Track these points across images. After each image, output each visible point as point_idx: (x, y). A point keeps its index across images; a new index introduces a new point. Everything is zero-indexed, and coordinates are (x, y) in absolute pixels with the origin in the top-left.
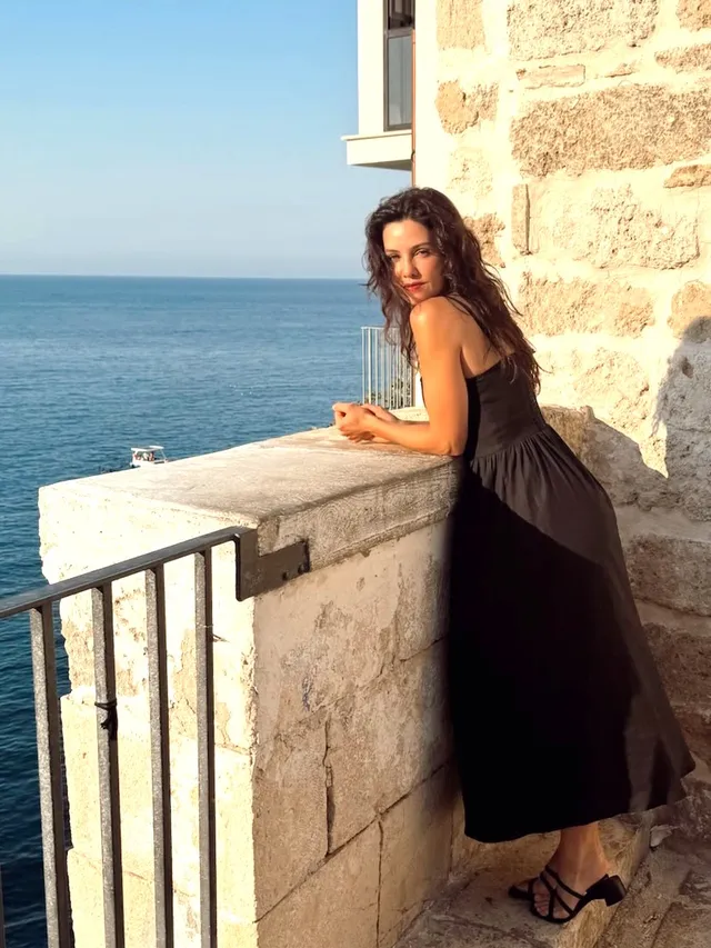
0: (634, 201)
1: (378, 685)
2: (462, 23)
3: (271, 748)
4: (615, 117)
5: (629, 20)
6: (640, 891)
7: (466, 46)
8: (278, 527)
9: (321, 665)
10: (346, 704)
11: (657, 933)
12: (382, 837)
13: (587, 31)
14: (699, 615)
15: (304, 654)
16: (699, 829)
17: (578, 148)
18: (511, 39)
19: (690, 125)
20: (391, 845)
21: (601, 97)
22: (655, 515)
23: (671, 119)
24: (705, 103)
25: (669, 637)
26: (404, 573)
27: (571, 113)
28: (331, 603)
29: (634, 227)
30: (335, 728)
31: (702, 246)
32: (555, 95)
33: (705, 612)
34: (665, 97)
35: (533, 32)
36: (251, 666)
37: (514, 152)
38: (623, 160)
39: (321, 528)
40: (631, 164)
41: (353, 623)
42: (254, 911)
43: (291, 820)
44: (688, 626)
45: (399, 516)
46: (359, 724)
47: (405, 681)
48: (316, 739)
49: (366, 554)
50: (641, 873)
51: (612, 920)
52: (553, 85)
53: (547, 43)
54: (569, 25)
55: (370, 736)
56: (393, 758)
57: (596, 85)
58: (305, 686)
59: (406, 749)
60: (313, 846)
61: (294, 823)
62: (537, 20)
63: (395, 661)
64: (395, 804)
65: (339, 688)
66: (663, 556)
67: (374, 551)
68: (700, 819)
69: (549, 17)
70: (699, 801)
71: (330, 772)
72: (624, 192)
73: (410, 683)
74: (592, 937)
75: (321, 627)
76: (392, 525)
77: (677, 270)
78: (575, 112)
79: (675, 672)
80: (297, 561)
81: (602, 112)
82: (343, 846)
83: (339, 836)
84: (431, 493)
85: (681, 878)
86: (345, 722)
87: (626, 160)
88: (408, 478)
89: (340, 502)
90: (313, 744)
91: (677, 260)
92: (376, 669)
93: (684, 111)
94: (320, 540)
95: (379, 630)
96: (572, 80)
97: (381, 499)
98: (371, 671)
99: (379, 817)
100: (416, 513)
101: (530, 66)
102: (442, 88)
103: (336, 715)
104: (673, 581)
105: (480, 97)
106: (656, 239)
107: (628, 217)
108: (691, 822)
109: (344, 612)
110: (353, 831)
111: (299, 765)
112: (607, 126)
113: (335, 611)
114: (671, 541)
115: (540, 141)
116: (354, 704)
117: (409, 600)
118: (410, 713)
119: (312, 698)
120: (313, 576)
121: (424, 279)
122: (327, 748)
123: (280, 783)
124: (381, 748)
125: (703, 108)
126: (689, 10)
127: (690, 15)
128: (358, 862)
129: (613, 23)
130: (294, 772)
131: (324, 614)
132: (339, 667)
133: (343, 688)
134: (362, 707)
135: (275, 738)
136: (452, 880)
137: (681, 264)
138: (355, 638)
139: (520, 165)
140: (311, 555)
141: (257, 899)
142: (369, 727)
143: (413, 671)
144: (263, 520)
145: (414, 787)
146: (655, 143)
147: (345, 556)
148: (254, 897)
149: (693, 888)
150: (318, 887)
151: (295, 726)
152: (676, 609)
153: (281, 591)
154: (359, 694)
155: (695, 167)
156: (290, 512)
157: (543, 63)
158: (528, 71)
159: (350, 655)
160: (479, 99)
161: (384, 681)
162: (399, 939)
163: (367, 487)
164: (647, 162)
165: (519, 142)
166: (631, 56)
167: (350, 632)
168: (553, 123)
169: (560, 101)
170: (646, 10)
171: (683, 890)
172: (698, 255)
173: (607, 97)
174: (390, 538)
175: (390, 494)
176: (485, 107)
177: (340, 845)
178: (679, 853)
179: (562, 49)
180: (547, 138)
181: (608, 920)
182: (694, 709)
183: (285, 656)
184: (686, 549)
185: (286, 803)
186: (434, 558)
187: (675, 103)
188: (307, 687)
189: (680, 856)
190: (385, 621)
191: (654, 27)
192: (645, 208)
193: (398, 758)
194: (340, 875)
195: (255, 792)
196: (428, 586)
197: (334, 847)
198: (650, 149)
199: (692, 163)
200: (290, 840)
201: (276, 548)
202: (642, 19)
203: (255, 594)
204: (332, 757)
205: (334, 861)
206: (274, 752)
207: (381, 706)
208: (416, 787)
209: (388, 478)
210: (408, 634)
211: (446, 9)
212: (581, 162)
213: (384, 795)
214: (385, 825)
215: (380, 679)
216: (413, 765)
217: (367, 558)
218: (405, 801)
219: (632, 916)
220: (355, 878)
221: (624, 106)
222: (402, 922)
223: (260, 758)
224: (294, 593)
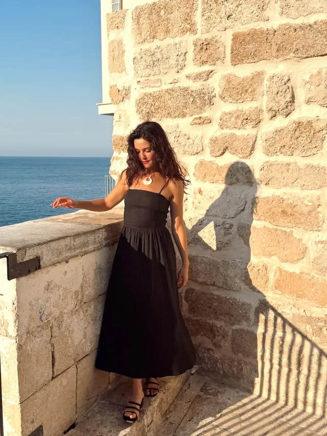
0: (179, 130)
1: (74, 312)
2: (117, 63)
3: (25, 337)
4: (172, 99)
5: (176, 63)
6: (185, 391)
7: (119, 72)
8: (26, 252)
9: (48, 305)
10: (59, 319)
11: (190, 406)
12: (77, 371)
13: (161, 67)
14: (207, 285)
15: (40, 301)
16: (209, 366)
17: (159, 110)
18: (135, 70)
19: (198, 101)
20: (81, 374)
21: (167, 91)
22: (191, 247)
23: (192, 100)
24: (203, 93)
25: (197, 293)
26: (85, 269)
27: (157, 97)
28: (52, 281)
29: (180, 139)
30: (54, 329)
31: (204, 146)
32: (151, 90)
33: (209, 283)
34: (189, 91)
35: (142, 67)
36: (16, 305)
37: (137, 111)
38: (175, 115)
39: (45, 252)
40: (178, 116)
41: (62, 288)
42: (19, 400)
43: (35, 364)
44: (203, 289)
45: (80, 247)
46: (65, 327)
47: (87, 311)
48: (46, 333)
49: (67, 262)
50: (187, 384)
51: (173, 401)
52: (150, 87)
53: (147, 71)
54: (155, 65)
55: (71, 332)
56: (81, 340)
57: (165, 87)
58: (40, 313)
59: (88, 336)
60: (46, 375)
61: (36, 365)
62: (144, 63)
63: (81, 304)
64: (83, 358)
65: (57, 313)
66: (194, 262)
67: (70, 261)
68: (209, 362)
69: (148, 61)
70: (209, 355)
71: (53, 345)
72: (176, 126)
73: (89, 311)
74: (163, 408)
75: (47, 290)
76: (78, 251)
77: (196, 156)
78: (158, 97)
79: (199, 306)
80: (35, 265)
81: (167, 96)
82: (60, 374)
83: (58, 371)
84: (96, 239)
85: (202, 385)
86: (59, 327)
87: (177, 115)
88: (85, 233)
89: (54, 242)
90: (45, 336)
91: (195, 152)
92: (73, 306)
93: (196, 97)
94: (45, 257)
95: (74, 291)
96: (157, 85)
97: (72, 241)
98: (71, 307)
99: (76, 363)
100: (88, 246)
101: (142, 80)
102: (111, 88)
103: (55, 324)
104: (198, 272)
105: (124, 91)
106: (188, 144)
107: (178, 136)
108: (206, 363)
109: (58, 284)
110: (64, 369)
111: (39, 343)
112: (169, 102)
113: (53, 284)
114: (197, 256)
115: (146, 107)
116: (63, 319)
117: (87, 280)
118: (89, 323)
119: (44, 318)
120: (43, 271)
121: (148, 159)
122: (52, 336)
123: (30, 350)
124: (76, 336)
125: (202, 95)
126: (197, 59)
127: (197, 61)
128: (67, 381)
129: (171, 63)
130: (36, 346)
131: (49, 285)
132: (56, 305)
133: (58, 313)
134: (67, 320)
135: (27, 333)
136: (110, 387)
137: (197, 153)
138: (63, 294)
139: (139, 116)
140: (41, 263)
141: (20, 395)
142: (70, 329)
143: (90, 307)
144: (19, 250)
145: (92, 351)
146: (186, 108)
147: (57, 263)
148: (19, 394)
149: (206, 389)
150: (48, 390)
151: (36, 328)
152: (199, 282)
153: (29, 276)
154: (65, 316)
155: (201, 117)
156: (31, 246)
157: (146, 78)
158: (141, 81)
159: (61, 301)
160: (124, 92)
161: (77, 311)
162: (86, 410)
163: (66, 237)
164: (184, 116)
165: (138, 108)
166: (177, 76)
167: (61, 292)
168: (150, 101)
169: (152, 93)
170: (182, 59)
171: (202, 390)
172: (203, 150)
173: (169, 91)
174: (77, 256)
175: (77, 240)
176: (126, 94)
177: (58, 374)
178: (202, 376)
179: (153, 73)
180: (149, 106)
181: (172, 402)
182: (206, 320)
183: (31, 301)
184: (202, 260)
185: (33, 358)
186: (98, 264)
187: (193, 94)
188: (41, 314)
189: (202, 377)
190: (76, 287)
191: (185, 65)
192: (184, 132)
193: (84, 341)
194: (58, 385)
195: (18, 353)
196: (96, 274)
197: (55, 375)
198: (185, 111)
199: (200, 116)
200: (35, 372)
201: (25, 260)
202: (180, 62)
203: (17, 277)
204: (54, 340)
205: (55, 380)
206: (27, 338)
207: (76, 320)
208: (93, 351)
209: (76, 233)
210: (87, 293)
211: (112, 58)
212: (160, 115)
213: (78, 355)
214: (78, 367)
215: (75, 310)
216: (91, 342)
217: (68, 264)
218: (87, 357)
219: (181, 400)
220: (65, 387)
221: (175, 95)
222: (87, 404)
223: (20, 340)
224: (34, 277)
